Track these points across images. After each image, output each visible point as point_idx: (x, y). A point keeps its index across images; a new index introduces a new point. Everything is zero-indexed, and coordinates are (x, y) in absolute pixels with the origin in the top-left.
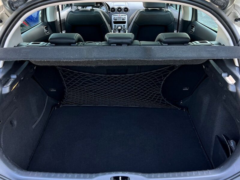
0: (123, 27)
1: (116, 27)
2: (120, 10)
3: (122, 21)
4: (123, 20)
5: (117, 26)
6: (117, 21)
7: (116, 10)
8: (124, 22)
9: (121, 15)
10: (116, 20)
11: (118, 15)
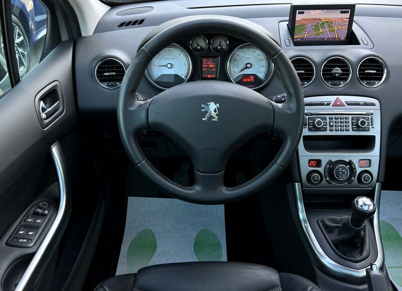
0: (359, 170)
1: (321, 169)
2: (338, 71)
3: (351, 133)
4: (358, 128)
5: (324, 164)
6: (328, 133)
7: (318, 73)
8: (365, 143)
9: (344, 99)
10: (318, 129)
11: (332, 99)
